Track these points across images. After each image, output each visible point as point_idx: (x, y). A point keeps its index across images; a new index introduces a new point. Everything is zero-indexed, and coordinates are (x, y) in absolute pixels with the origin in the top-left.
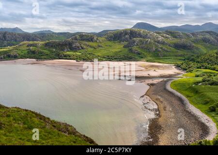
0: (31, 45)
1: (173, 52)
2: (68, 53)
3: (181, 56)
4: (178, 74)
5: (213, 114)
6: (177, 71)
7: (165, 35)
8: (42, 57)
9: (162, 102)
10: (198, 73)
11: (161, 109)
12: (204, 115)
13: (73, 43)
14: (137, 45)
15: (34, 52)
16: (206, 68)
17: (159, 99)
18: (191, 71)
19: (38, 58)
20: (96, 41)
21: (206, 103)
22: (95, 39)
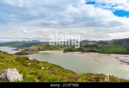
8: (84, 51)
13: (97, 45)
15: (80, 49)
22: (108, 43)
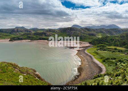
0: (29, 34)
1: (88, 37)
2: (44, 37)
3: (91, 38)
4: (90, 46)
5: (104, 63)
6: (90, 45)
7: (84, 30)
8: (33, 39)
9: (83, 58)
10: (98, 46)
11: (83, 61)
12: (100, 63)
13: (46, 33)
14: (73, 34)
15: (29, 37)
16: (102, 44)
17: (82, 57)
18: (95, 45)
19: (31, 40)
20: (56, 32)
21: (101, 58)
22: (55, 31)
